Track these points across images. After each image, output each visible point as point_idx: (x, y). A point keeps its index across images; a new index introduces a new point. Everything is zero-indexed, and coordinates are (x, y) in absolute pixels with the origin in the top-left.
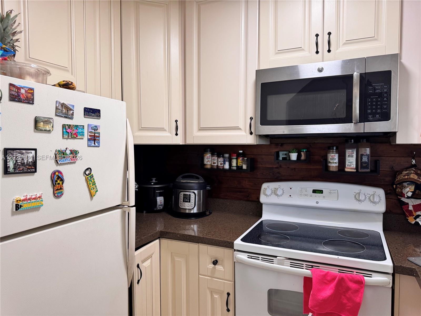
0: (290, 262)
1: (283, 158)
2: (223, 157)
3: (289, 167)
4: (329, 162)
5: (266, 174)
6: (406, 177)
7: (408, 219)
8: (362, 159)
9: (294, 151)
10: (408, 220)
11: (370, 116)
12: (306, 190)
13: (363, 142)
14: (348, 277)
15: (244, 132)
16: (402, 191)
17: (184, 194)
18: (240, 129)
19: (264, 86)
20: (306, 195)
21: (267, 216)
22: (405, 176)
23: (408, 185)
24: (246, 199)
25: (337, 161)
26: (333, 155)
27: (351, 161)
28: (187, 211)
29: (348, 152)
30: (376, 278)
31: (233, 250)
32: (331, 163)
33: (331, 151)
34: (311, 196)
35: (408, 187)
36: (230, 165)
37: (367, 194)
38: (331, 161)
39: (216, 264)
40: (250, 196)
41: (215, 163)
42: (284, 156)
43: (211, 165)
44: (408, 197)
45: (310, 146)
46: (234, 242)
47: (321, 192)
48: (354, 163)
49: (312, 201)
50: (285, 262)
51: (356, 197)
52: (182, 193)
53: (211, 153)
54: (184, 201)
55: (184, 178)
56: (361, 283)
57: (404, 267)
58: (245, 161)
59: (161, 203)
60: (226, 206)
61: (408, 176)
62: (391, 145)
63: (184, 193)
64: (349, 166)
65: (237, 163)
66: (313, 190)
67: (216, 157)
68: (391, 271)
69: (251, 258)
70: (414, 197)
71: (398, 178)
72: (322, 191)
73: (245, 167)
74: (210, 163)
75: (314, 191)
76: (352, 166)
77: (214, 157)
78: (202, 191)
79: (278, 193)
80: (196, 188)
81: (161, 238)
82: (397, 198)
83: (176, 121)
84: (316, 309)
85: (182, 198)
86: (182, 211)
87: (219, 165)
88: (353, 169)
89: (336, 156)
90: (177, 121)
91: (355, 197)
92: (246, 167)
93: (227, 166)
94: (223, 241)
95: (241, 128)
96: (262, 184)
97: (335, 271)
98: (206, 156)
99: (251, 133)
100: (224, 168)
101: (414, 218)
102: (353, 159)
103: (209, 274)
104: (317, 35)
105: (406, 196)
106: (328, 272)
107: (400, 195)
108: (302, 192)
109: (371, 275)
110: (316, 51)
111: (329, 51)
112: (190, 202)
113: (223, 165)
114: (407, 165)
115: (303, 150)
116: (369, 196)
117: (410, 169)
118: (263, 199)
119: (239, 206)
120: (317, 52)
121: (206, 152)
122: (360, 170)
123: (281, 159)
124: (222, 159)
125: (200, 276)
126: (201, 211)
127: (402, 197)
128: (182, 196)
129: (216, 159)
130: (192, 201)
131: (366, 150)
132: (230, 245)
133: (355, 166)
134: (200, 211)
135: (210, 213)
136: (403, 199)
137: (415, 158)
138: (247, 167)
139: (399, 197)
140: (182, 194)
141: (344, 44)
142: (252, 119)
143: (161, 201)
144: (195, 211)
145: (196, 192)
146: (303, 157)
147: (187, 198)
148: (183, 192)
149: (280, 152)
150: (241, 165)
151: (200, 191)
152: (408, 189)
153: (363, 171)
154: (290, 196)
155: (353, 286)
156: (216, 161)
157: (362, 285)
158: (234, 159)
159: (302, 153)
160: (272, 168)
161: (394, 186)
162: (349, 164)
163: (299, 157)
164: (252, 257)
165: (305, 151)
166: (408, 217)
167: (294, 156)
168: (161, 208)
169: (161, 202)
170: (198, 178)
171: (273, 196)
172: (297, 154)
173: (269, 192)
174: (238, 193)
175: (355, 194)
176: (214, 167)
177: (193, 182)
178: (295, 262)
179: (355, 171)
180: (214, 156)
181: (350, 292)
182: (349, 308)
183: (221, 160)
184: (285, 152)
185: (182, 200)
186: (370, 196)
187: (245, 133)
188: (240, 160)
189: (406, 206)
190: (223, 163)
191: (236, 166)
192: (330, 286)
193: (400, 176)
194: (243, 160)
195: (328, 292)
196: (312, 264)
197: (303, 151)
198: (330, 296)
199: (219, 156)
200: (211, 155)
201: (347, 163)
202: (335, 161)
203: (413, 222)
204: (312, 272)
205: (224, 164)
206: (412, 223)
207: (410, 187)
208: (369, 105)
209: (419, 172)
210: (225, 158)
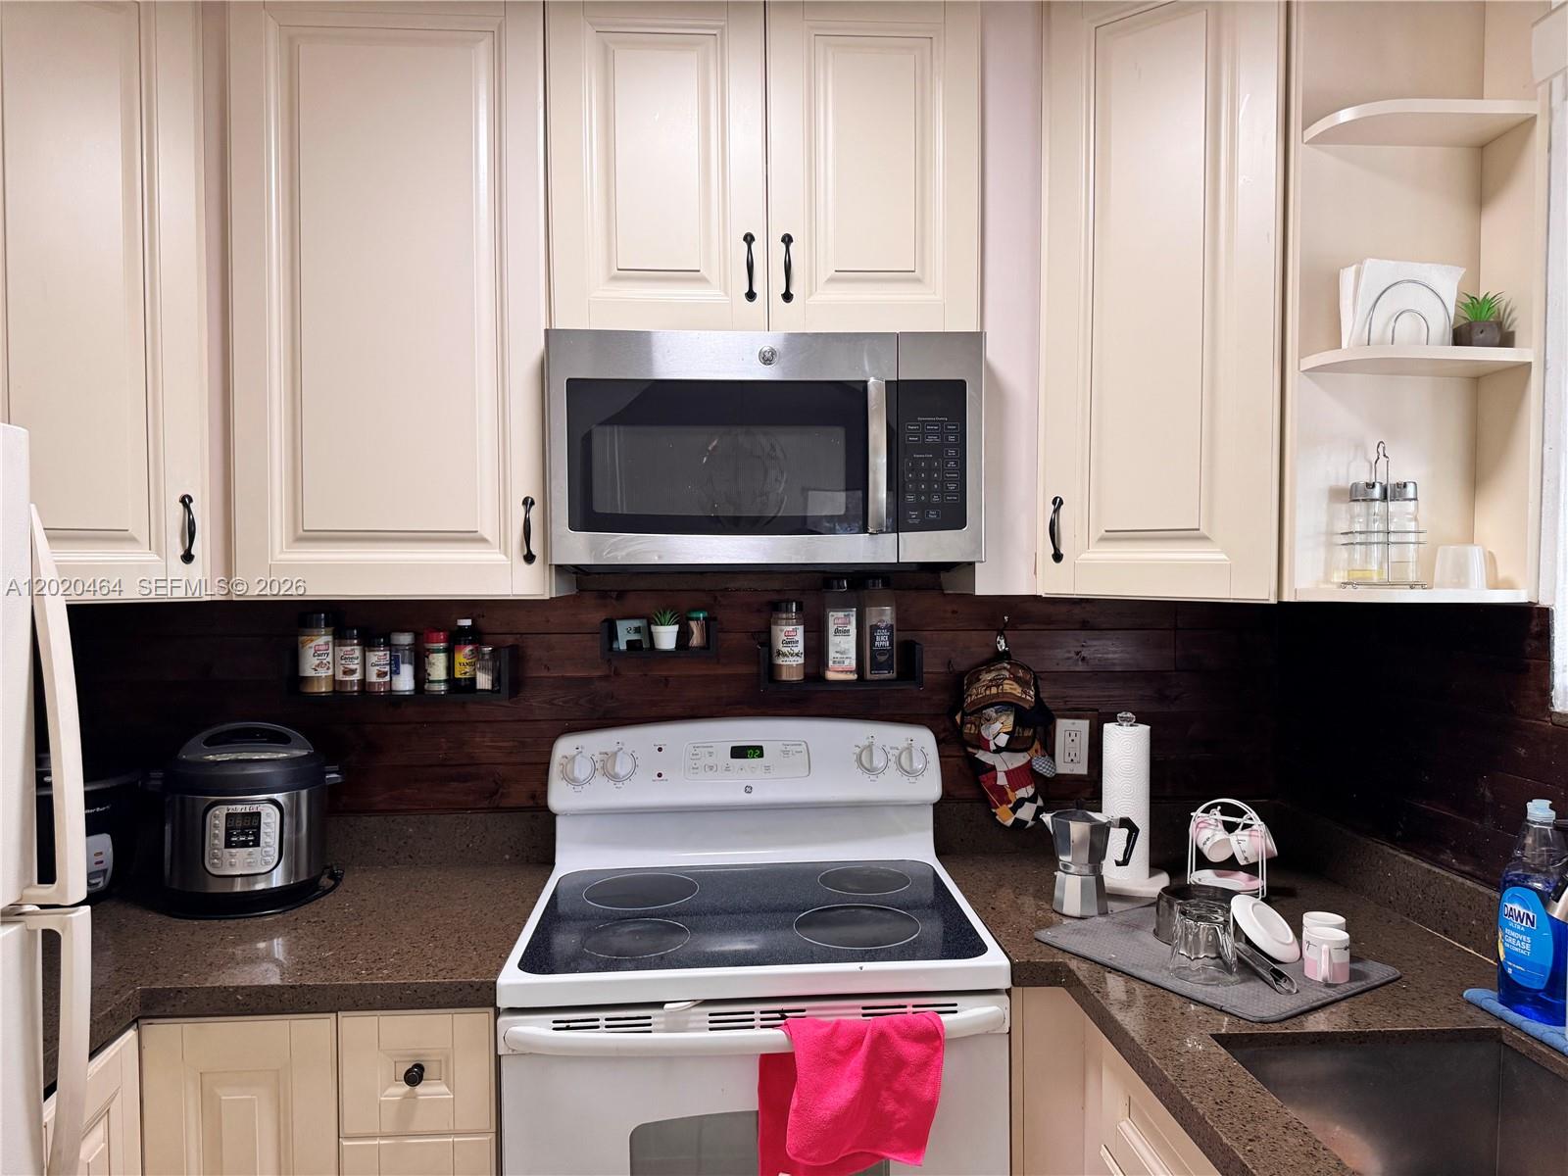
0: (711, 1015)
1: (629, 642)
2: (389, 645)
3: (646, 675)
4: (779, 653)
5: (565, 702)
6: (994, 690)
7: (995, 814)
8: (873, 639)
9: (668, 616)
10: (997, 817)
11: (914, 514)
12: (710, 750)
13: (874, 586)
14: (897, 1029)
15: (498, 551)
16: (979, 731)
17: (229, 816)
18: (483, 540)
19: (577, 388)
20: (711, 768)
21: (574, 858)
22: (989, 687)
23: (996, 712)
24: (485, 804)
25: (800, 648)
26: (790, 628)
27: (843, 646)
28: (239, 887)
29: (835, 618)
30: (970, 1013)
31: (491, 1010)
32: (785, 655)
33: (784, 616)
34: (727, 769)
35: (997, 720)
36: (421, 676)
37: (891, 748)
38: (785, 650)
39: (421, 1078)
40: (501, 790)
41: (353, 672)
42: (634, 637)
43: (334, 680)
44: (999, 750)
45: (715, 598)
46: (495, 983)
47: (757, 751)
48: (853, 654)
49: (730, 786)
50: (692, 1018)
51: (860, 757)
52: (221, 812)
53: (330, 629)
54: (229, 844)
55: (216, 742)
56: (932, 1037)
57: (1035, 964)
58: (483, 659)
59: (102, 862)
60: (401, 843)
61: (998, 686)
62: (945, 595)
63: (230, 807)
64: (839, 662)
65: (450, 668)
66: (733, 748)
67: (357, 645)
68: (1005, 983)
69: (568, 1028)
70: (1012, 746)
71: (971, 696)
72: (761, 748)
73: (484, 681)
74: (330, 672)
75: (739, 752)
76: (847, 662)
77: (349, 648)
78: (304, 793)
79: (618, 769)
80: (278, 781)
81: (141, 1022)
82: (963, 754)
83: (186, 501)
84: (813, 1154)
85: (221, 833)
86: (216, 888)
87: (373, 678)
88: (851, 672)
89: (799, 634)
90: (191, 500)
91: (859, 760)
92: (490, 682)
93: (405, 682)
94: (451, 983)
95: (489, 538)
96: (554, 741)
97: (851, 1014)
98: (313, 644)
99: (529, 558)
100: (391, 691)
101: (1010, 808)
102: (848, 642)
103: (387, 1129)
104: (749, 238)
105: (993, 747)
106: (838, 1024)
107: (974, 743)
108: (698, 757)
109: (955, 1005)
110: (747, 290)
111: (787, 297)
112: (257, 843)
113: (387, 678)
114: (987, 654)
115: (694, 615)
116: (896, 752)
117: (998, 666)
118: (560, 797)
119: (457, 835)
120: (751, 296)
121: (311, 627)
122: (869, 676)
123: (623, 646)
124: (385, 655)
125: (345, 1143)
126: (303, 877)
127: (979, 747)
128: (221, 823)
129: (357, 653)
130: (268, 840)
131: (882, 613)
132: (481, 995)
133: (853, 665)
134: (297, 874)
135: (337, 879)
136: (983, 756)
137: (1005, 632)
138: (496, 681)
139: (970, 750)
140: (218, 818)
141: (831, 280)
142: (533, 503)
143: (101, 853)
144: (277, 880)
145: (280, 797)
146: (696, 640)
147: (245, 831)
148: (225, 807)
149: (618, 622)
150: (467, 676)
151: (298, 795)
152: (998, 726)
153: (876, 677)
154: (660, 775)
155: (913, 1051)
156: (356, 662)
157: (937, 1043)
158: (438, 651)
159: (693, 625)
160: (588, 680)
161: (958, 718)
162: (838, 655)
163: (683, 636)
164: (572, 1025)
165: (704, 618)
166: (997, 807)
167: (666, 637)
168: (101, 885)
169: (99, 858)
170: (282, 740)
171: (600, 781)
172: (676, 628)
173: (582, 770)
174: (454, 784)
175: (858, 750)
176: (349, 689)
177: (268, 758)
178: (725, 1009)
179: (854, 677)
180: (349, 641)
181: (904, 1074)
182: (902, 1124)
183: (379, 657)
184: (636, 623)
185: (221, 842)
186: (862, 751)
187: (504, 557)
188: (463, 656)
189: (988, 774)
190: (387, 669)
191: (445, 681)
192: (849, 1068)
193: (977, 689)
194: (477, 654)
195: (844, 1091)
196: (781, 1008)
197: (698, 619)
198: (853, 1100)
199: (368, 643)
200: (334, 639)
201: (832, 654)
202: (796, 650)
203: (1009, 822)
204: (790, 1035)
205: (395, 671)
206: (1005, 823)
207: (1004, 718)
208: (911, 481)
209: (1021, 674)
210: (397, 651)
